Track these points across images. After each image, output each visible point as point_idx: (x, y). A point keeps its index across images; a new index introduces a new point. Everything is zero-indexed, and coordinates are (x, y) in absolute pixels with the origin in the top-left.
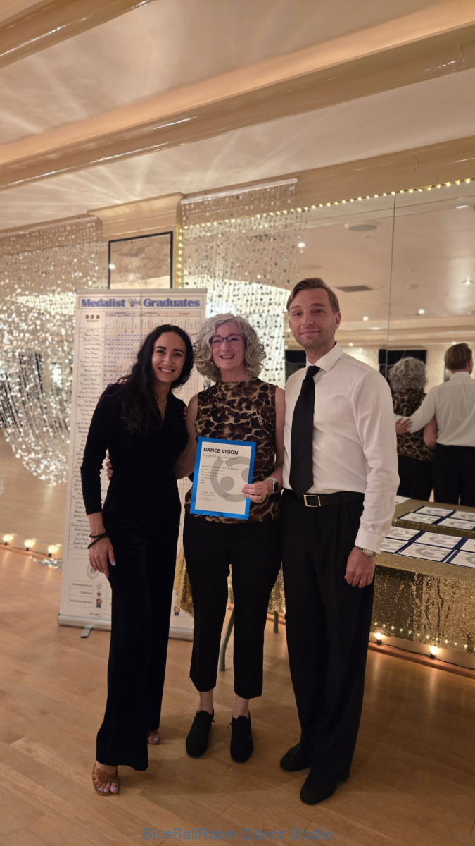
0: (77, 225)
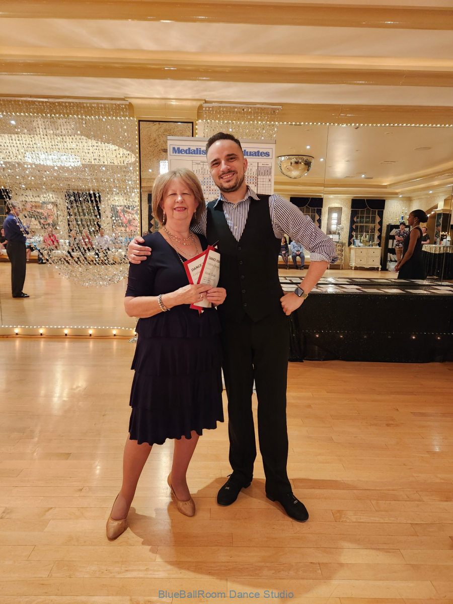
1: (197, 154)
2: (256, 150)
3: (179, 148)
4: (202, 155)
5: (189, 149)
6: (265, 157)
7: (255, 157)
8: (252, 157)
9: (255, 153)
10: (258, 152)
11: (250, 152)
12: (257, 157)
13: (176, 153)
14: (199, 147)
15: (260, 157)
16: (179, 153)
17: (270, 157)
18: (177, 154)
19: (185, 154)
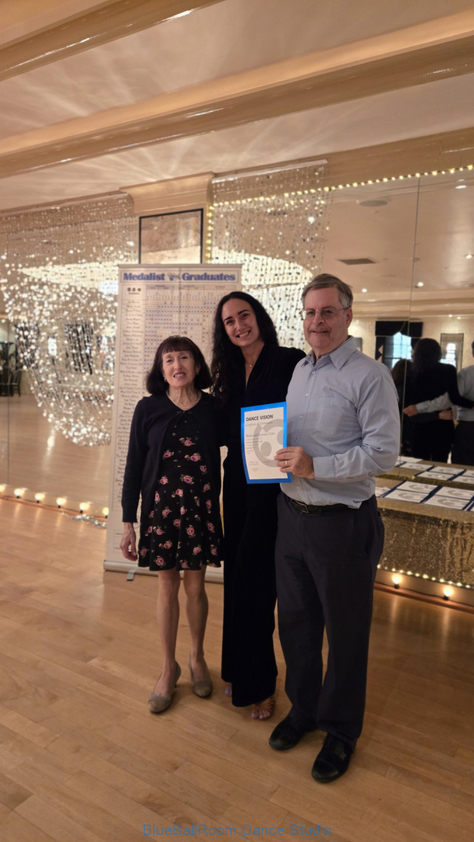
0: (109, 201)
1: (151, 279)
2: (219, 273)
3: (131, 274)
4: (156, 281)
5: (142, 274)
6: (229, 281)
7: (217, 281)
8: (213, 281)
9: (218, 276)
10: (221, 275)
11: (212, 276)
12: (220, 281)
13: (127, 279)
14: (152, 272)
15: (224, 281)
16: (130, 279)
17: (236, 281)
18: (129, 281)
19: (138, 281)
